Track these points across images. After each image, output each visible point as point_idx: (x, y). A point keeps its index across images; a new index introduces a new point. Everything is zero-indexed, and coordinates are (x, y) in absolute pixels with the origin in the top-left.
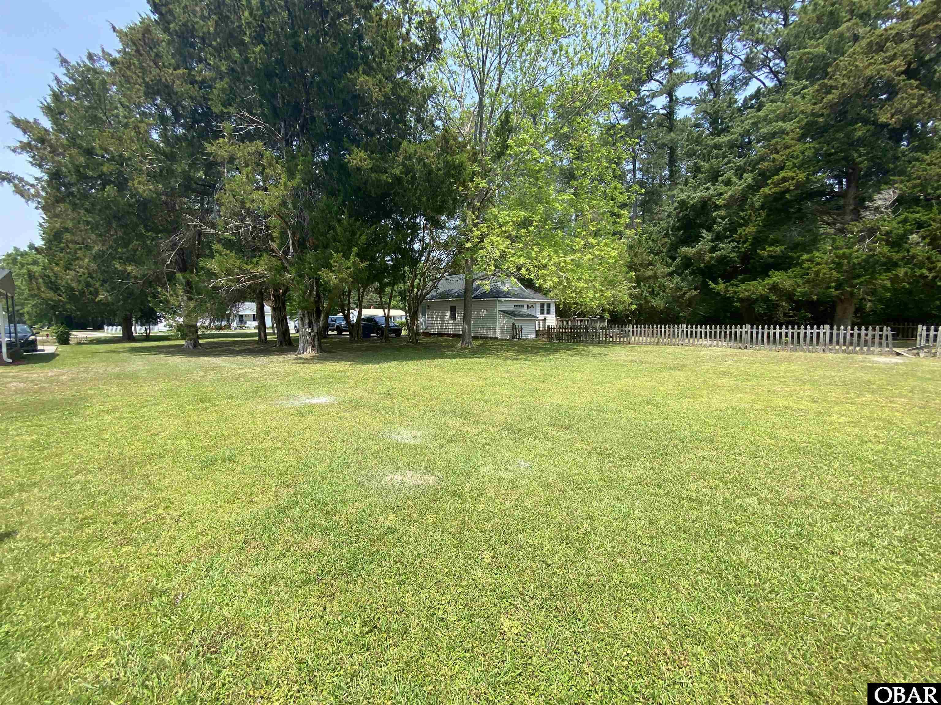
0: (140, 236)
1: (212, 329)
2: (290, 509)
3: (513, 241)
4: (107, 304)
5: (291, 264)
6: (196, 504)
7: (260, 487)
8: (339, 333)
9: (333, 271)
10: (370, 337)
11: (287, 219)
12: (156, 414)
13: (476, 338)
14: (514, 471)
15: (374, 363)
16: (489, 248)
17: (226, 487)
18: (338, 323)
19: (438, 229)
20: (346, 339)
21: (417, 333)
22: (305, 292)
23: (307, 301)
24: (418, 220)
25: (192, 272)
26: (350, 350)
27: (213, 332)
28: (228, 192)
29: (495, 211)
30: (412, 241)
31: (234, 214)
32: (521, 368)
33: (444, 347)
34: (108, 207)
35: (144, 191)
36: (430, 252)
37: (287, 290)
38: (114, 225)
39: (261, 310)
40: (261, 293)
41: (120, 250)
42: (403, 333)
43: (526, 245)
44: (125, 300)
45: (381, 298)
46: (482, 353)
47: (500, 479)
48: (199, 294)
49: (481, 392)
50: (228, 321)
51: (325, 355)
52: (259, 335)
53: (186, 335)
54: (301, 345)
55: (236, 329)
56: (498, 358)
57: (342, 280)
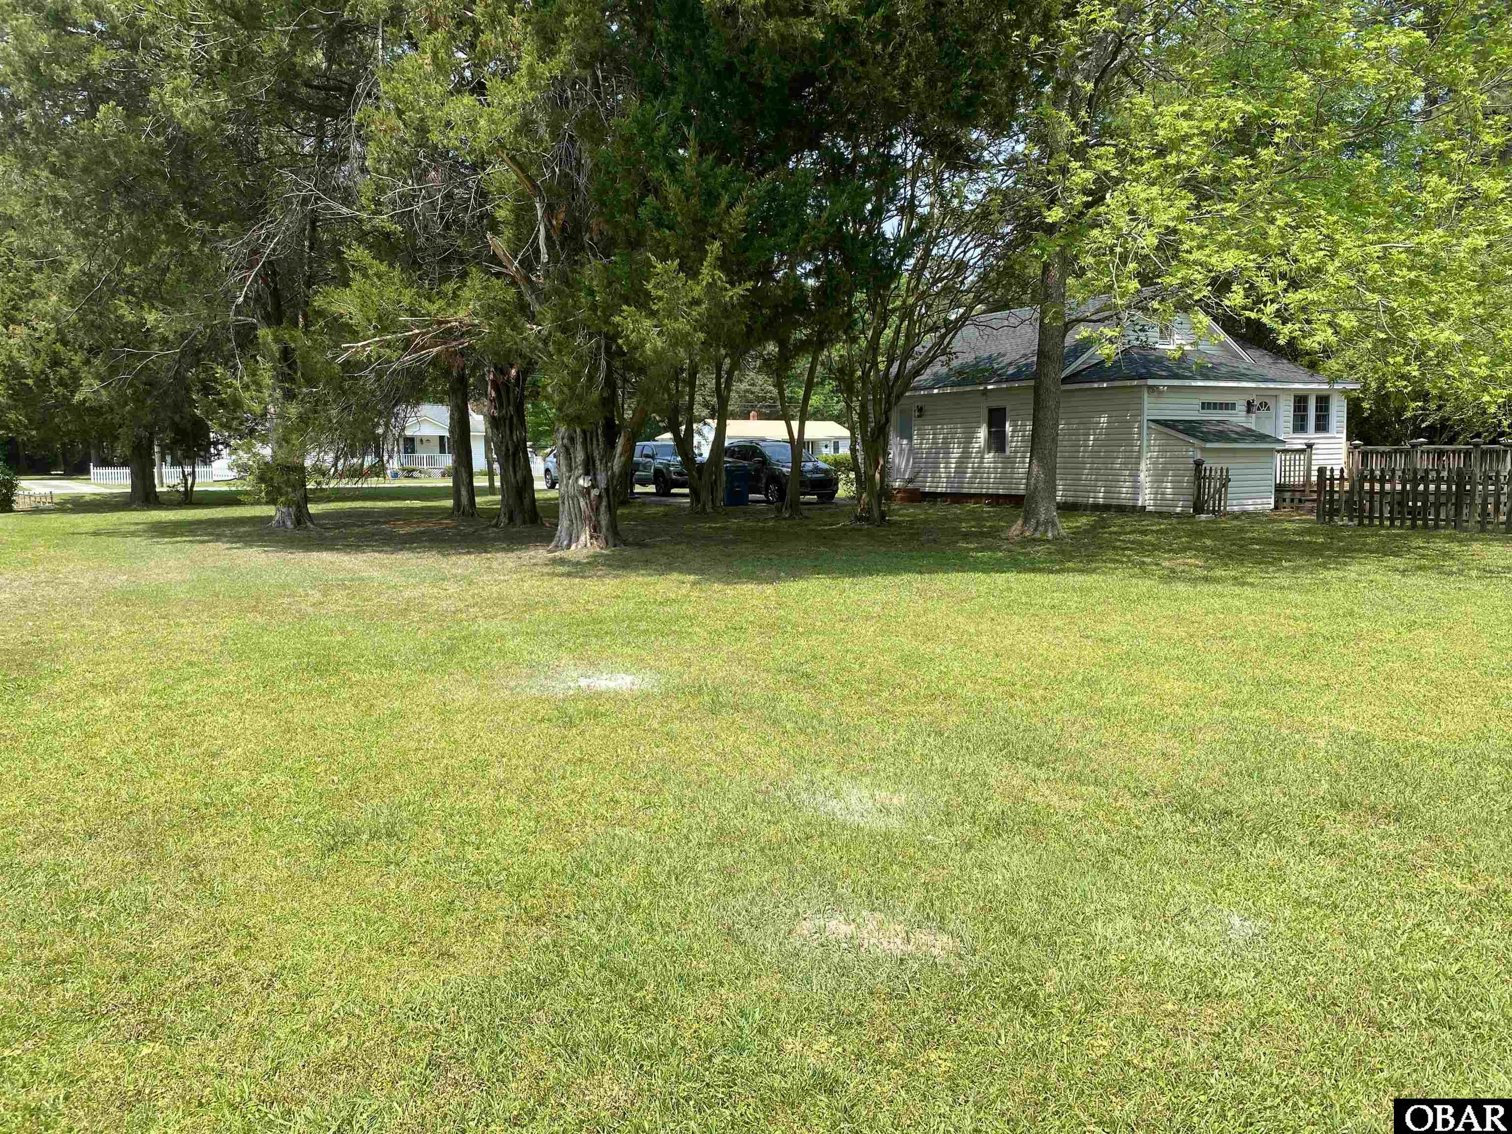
0: (176, 232)
1: (341, 476)
2: (544, 985)
3: (1203, 197)
4: (97, 411)
5: (542, 296)
6: (310, 948)
7: (466, 916)
8: (664, 490)
9: (653, 314)
10: (744, 501)
11: (533, 171)
12: (215, 700)
13: (1069, 508)
14: (1207, 945)
15: (760, 581)
16: (1123, 222)
17: (382, 908)
18: (658, 462)
19: (955, 168)
20: (680, 508)
21: (886, 493)
22: (576, 375)
23: (580, 399)
24: (898, 149)
25: (296, 325)
26: (691, 539)
27: (345, 483)
28: (385, 103)
29: (1143, 101)
30: (879, 213)
31: (399, 164)
32: (1226, 609)
33: (966, 536)
34: (103, 160)
35: (186, 114)
36: (933, 241)
37: (529, 368)
38: (116, 205)
39: (461, 426)
40: (462, 380)
41: (127, 270)
42: (843, 491)
43: (1249, 205)
44: (138, 400)
45: (779, 385)
46: (1091, 558)
47: (1160, 964)
48: (311, 382)
49: (1090, 682)
50: (379, 455)
51: (628, 552)
52: (455, 493)
53: (279, 491)
54: (564, 523)
55: (395, 476)
56: (1146, 574)
57: (677, 340)
